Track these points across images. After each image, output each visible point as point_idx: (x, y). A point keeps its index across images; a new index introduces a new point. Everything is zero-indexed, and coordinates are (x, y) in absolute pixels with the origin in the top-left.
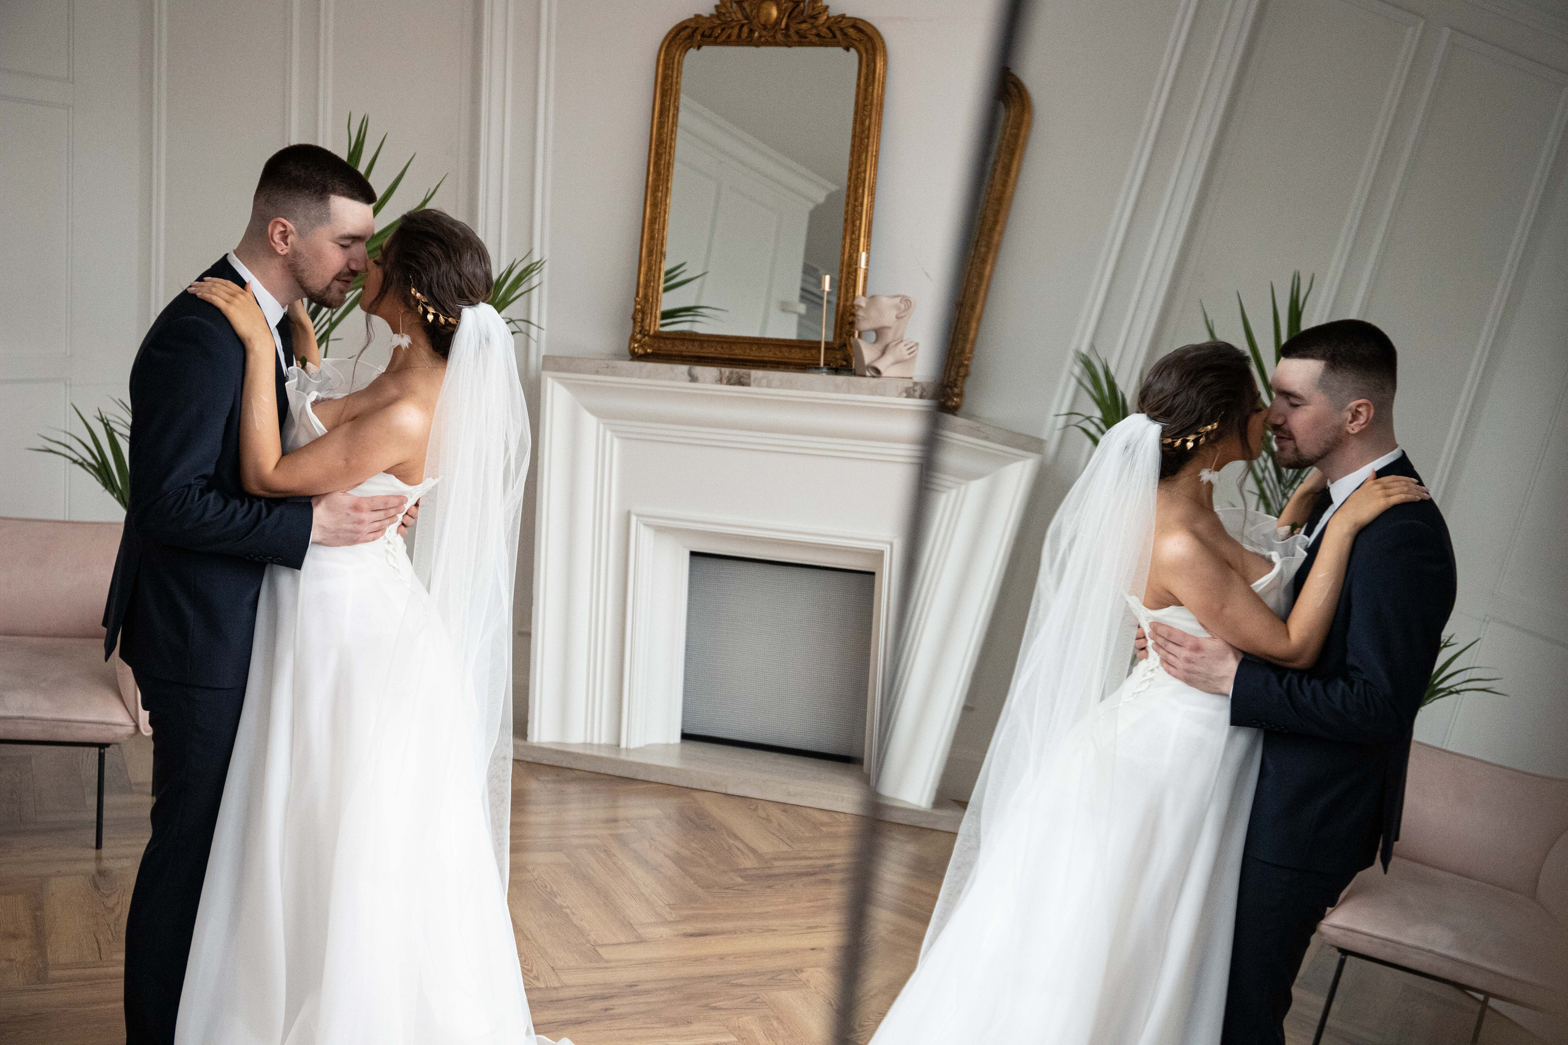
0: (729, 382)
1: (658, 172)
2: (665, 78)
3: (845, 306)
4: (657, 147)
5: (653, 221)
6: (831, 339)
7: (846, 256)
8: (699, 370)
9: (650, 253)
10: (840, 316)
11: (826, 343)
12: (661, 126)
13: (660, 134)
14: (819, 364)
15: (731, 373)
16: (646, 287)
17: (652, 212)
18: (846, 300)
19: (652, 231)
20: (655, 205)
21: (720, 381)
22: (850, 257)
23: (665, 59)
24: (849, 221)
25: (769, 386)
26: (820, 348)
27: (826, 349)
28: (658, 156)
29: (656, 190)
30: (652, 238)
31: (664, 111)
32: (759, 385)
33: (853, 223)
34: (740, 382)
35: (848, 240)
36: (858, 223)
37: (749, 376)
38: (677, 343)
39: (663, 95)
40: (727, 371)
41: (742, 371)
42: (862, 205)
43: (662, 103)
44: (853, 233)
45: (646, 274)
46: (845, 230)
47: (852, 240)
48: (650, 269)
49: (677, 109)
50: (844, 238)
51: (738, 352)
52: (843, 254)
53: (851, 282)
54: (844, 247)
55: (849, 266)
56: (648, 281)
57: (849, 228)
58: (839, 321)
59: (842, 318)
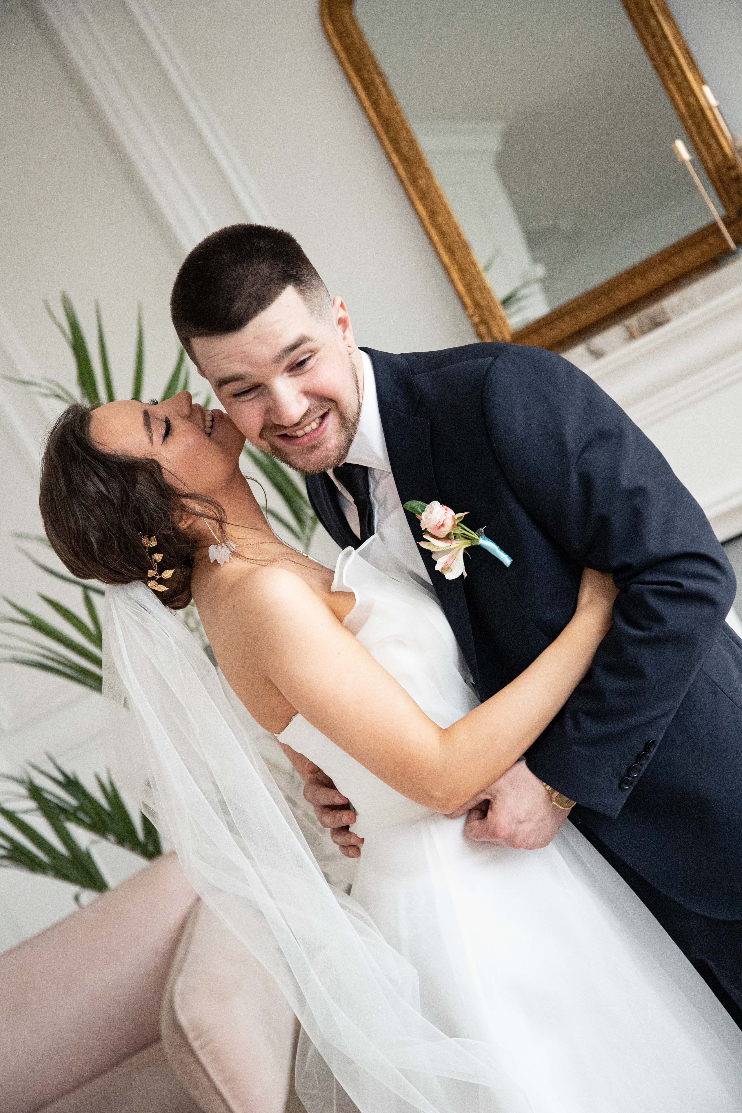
0: (643, 331)
1: (404, 159)
2: (347, 49)
3: (716, 165)
4: (387, 131)
5: (433, 215)
6: (723, 212)
7: (683, 108)
8: (599, 341)
9: (451, 252)
10: (718, 181)
11: (723, 219)
12: (376, 105)
13: (380, 115)
14: (728, 248)
15: (639, 321)
16: (470, 292)
17: (426, 206)
18: (713, 156)
19: (438, 227)
20: (424, 197)
21: (632, 337)
22: (688, 105)
23: (336, 30)
24: (661, 65)
25: (694, 306)
26: (718, 231)
27: (727, 225)
28: (394, 141)
29: (414, 179)
30: (443, 234)
31: (369, 88)
32: (681, 313)
33: (668, 65)
34: (656, 324)
35: (673, 87)
36: (672, 61)
37: (663, 311)
38: (544, 331)
39: (358, 70)
40: (633, 321)
41: (652, 310)
42: (665, 36)
43: (362, 80)
44: (673, 75)
45: (462, 279)
46: (662, 78)
47: (678, 85)
48: (462, 270)
49: (381, 75)
50: (667, 88)
52: (677, 107)
53: (706, 133)
54: (673, 99)
55: (693, 116)
56: (468, 286)
57: (666, 73)
58: (719, 185)
59: (721, 180)
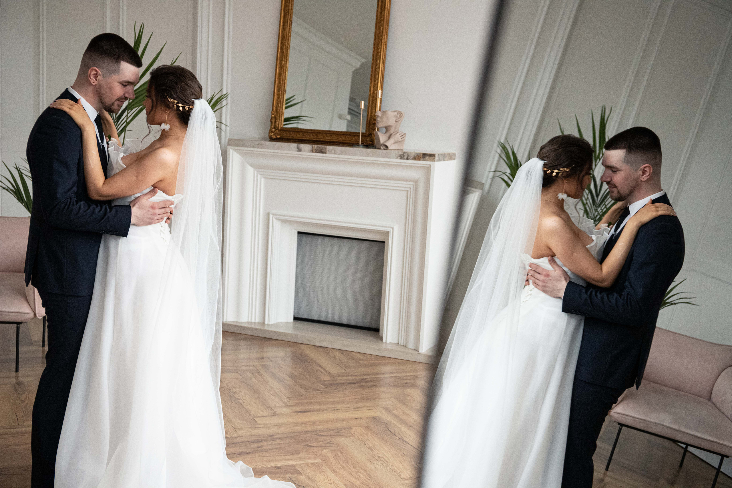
0: (317, 151)
1: (282, 52)
2: (286, 6)
3: (371, 116)
4: (282, 40)
5: (280, 75)
6: (364, 131)
7: (372, 92)
8: (302, 146)
9: (279, 90)
10: (368, 121)
11: (362, 133)
12: (284, 30)
13: (283, 34)
14: (359, 143)
15: (317, 147)
16: (277, 107)
17: (279, 71)
18: (372, 113)
19: (279, 80)
20: (281, 67)
21: (312, 151)
22: (374, 92)
24: (373, 76)
25: (335, 153)
26: (359, 135)
27: (362, 136)
28: (283, 44)
29: (281, 60)
30: (280, 83)
31: (285, 23)
32: (330, 153)
33: (375, 76)
34: (322, 152)
35: (372, 85)
36: (377, 76)
37: (326, 149)
39: (285, 15)
40: (315, 146)
41: (322, 146)
42: (379, 68)
43: (284, 19)
44: (375, 81)
45: (277, 100)
46: (371, 80)
47: (374, 84)
48: (278, 98)
49: (291, 21)
50: (371, 84)
51: (321, 138)
52: (370, 91)
53: (374, 104)
54: (370, 88)
55: (373, 97)
56: (277, 104)
57: (373, 79)
58: (368, 123)
59: (370, 122)
